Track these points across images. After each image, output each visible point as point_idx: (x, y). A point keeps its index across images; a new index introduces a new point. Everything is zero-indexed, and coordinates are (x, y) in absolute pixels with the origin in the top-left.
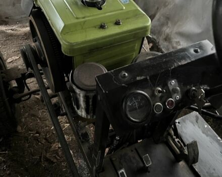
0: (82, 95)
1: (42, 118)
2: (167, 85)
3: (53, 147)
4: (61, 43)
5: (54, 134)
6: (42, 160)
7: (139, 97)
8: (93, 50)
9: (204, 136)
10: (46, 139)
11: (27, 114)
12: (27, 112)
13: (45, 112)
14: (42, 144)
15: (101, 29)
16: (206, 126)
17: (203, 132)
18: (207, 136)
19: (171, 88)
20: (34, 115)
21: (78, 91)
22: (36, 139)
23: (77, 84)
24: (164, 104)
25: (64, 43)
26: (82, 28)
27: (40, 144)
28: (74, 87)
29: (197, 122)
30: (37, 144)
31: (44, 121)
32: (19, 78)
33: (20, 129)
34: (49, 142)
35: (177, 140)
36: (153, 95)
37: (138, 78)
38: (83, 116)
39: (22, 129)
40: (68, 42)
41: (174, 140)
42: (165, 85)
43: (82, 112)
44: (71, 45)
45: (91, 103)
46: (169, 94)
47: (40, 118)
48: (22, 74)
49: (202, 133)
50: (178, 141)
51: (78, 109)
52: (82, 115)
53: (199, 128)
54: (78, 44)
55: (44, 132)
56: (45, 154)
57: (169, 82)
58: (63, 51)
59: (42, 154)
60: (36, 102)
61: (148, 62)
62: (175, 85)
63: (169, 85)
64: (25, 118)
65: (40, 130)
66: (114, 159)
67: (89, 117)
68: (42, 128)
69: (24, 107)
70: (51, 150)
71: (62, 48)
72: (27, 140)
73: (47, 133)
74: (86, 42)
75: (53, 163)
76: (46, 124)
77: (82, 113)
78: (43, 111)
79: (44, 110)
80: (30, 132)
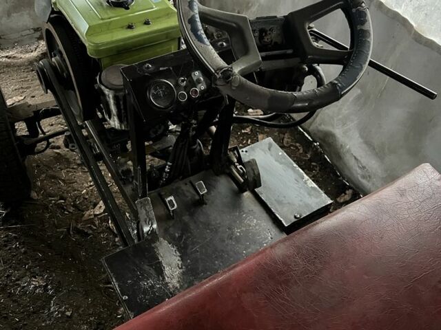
0: (111, 96)
1: (68, 180)
2: (191, 75)
3: (86, 215)
4: (87, 45)
5: (86, 199)
6: (71, 233)
7: (164, 87)
8: (121, 51)
9: (276, 163)
10: (75, 206)
11: (43, 176)
12: (44, 173)
13: (71, 172)
14: (69, 212)
15: (129, 30)
16: (280, 154)
17: (276, 161)
18: (281, 163)
19: (195, 79)
20: (54, 177)
21: (106, 91)
22: (61, 207)
23: (105, 84)
24: (188, 93)
25: (89, 45)
26: (108, 29)
27: (66, 213)
28: (103, 88)
29: (269, 149)
30: (62, 214)
31: (70, 183)
32: (29, 118)
33: (36, 194)
34: (79, 210)
35: (238, 167)
36: (177, 85)
37: (161, 69)
38: (117, 127)
39: (38, 195)
40: (94, 43)
41: (236, 167)
42: (189, 76)
43: (114, 121)
44: (97, 45)
45: (122, 107)
46: (193, 84)
47: (63, 181)
48: (34, 112)
49: (274, 161)
50: (241, 168)
51: (110, 118)
52: (115, 125)
53: (272, 155)
54: (103, 44)
55: (71, 197)
56: (74, 225)
57: (193, 73)
58: (88, 53)
59: (70, 225)
60: (55, 158)
61: (172, 55)
62: (199, 76)
63: (193, 76)
64: (42, 181)
65: (65, 195)
66: (163, 193)
67: (123, 128)
68: (68, 192)
69: (38, 166)
70: (84, 219)
71: (88, 50)
72: (47, 208)
73: (76, 198)
74: (113, 42)
75: (87, 235)
76: (73, 188)
77: (114, 123)
78: (68, 171)
79: (68, 169)
80: (50, 199)
